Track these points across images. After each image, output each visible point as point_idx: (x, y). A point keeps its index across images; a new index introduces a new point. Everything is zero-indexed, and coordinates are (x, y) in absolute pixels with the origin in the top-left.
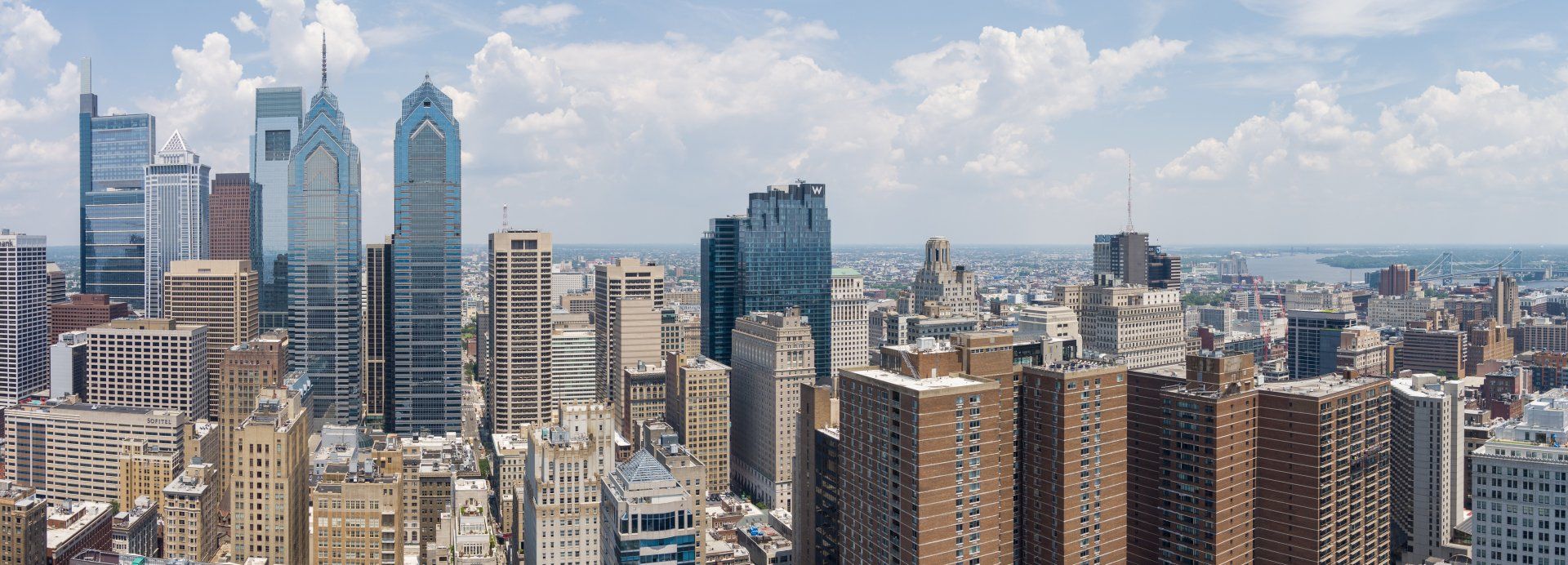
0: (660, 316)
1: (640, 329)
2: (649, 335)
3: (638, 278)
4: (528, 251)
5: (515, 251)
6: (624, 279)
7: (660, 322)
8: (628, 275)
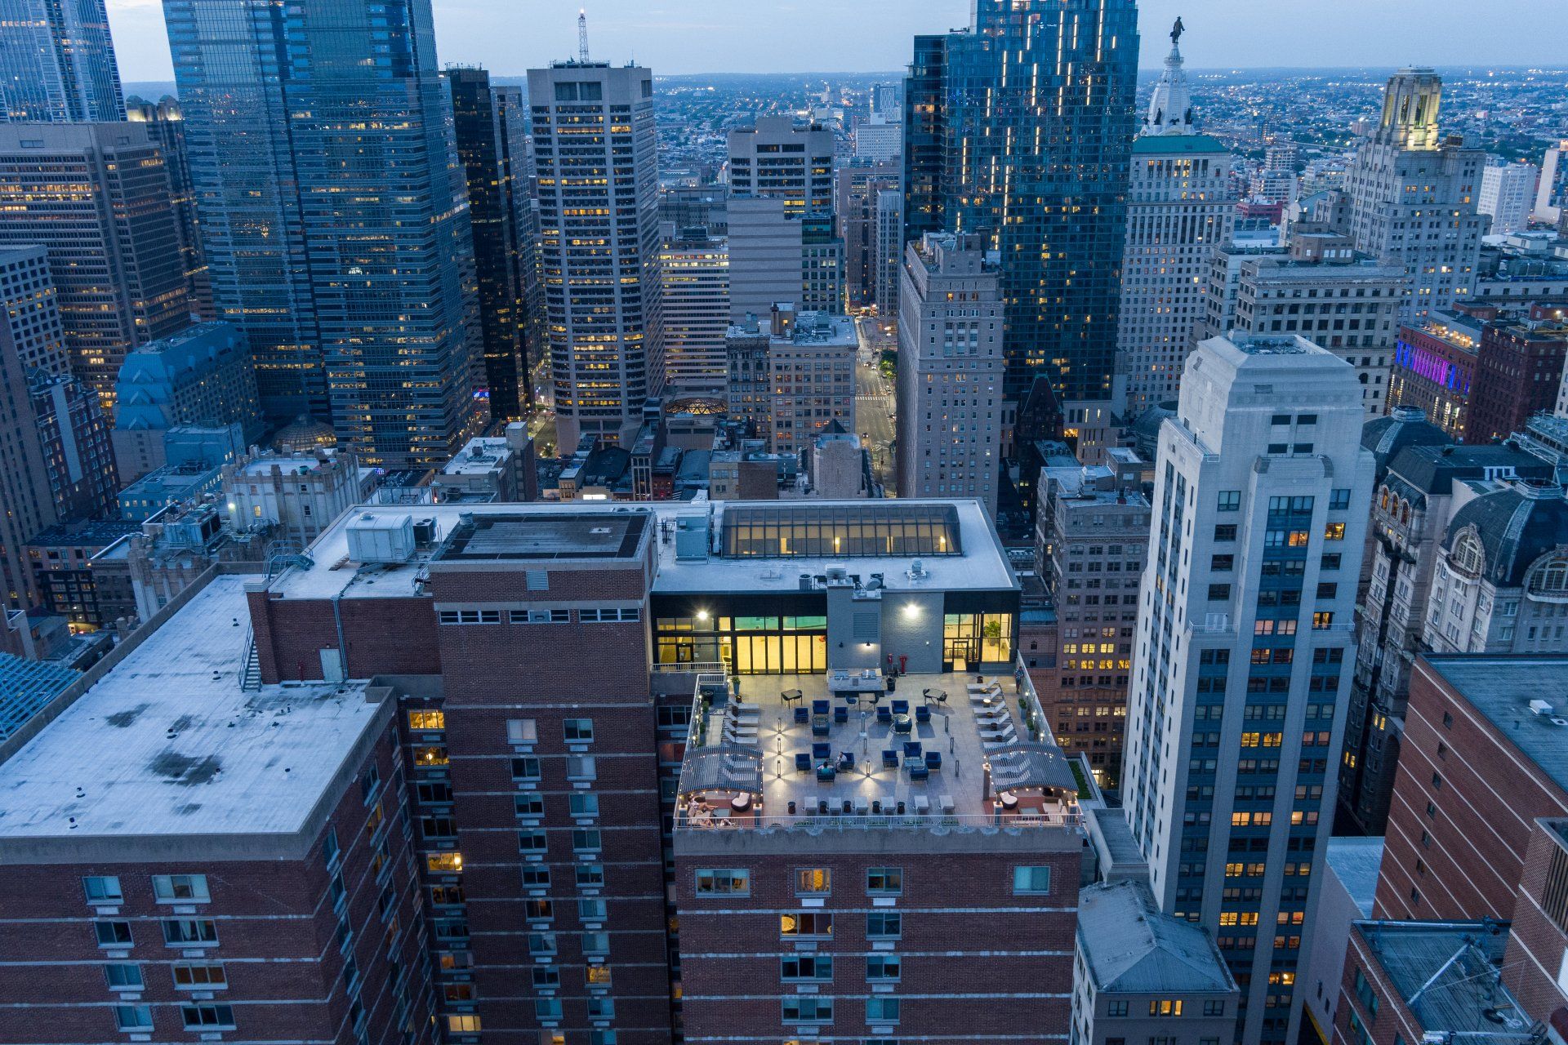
0: (799, 230)
1: (764, 254)
2: (778, 264)
3: (781, 155)
4: (585, 103)
5: (562, 103)
6: (754, 156)
7: (798, 242)
8: (762, 148)
